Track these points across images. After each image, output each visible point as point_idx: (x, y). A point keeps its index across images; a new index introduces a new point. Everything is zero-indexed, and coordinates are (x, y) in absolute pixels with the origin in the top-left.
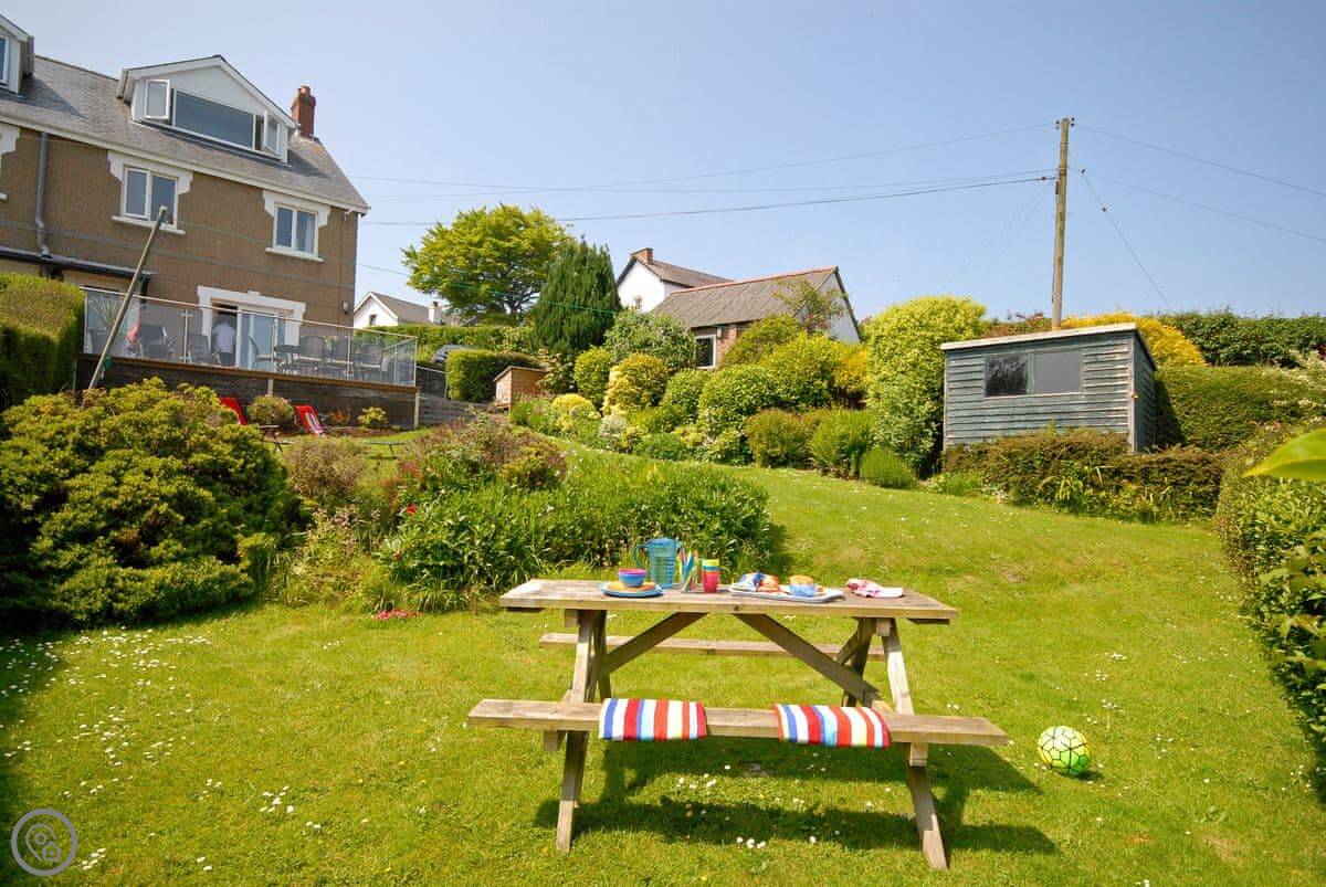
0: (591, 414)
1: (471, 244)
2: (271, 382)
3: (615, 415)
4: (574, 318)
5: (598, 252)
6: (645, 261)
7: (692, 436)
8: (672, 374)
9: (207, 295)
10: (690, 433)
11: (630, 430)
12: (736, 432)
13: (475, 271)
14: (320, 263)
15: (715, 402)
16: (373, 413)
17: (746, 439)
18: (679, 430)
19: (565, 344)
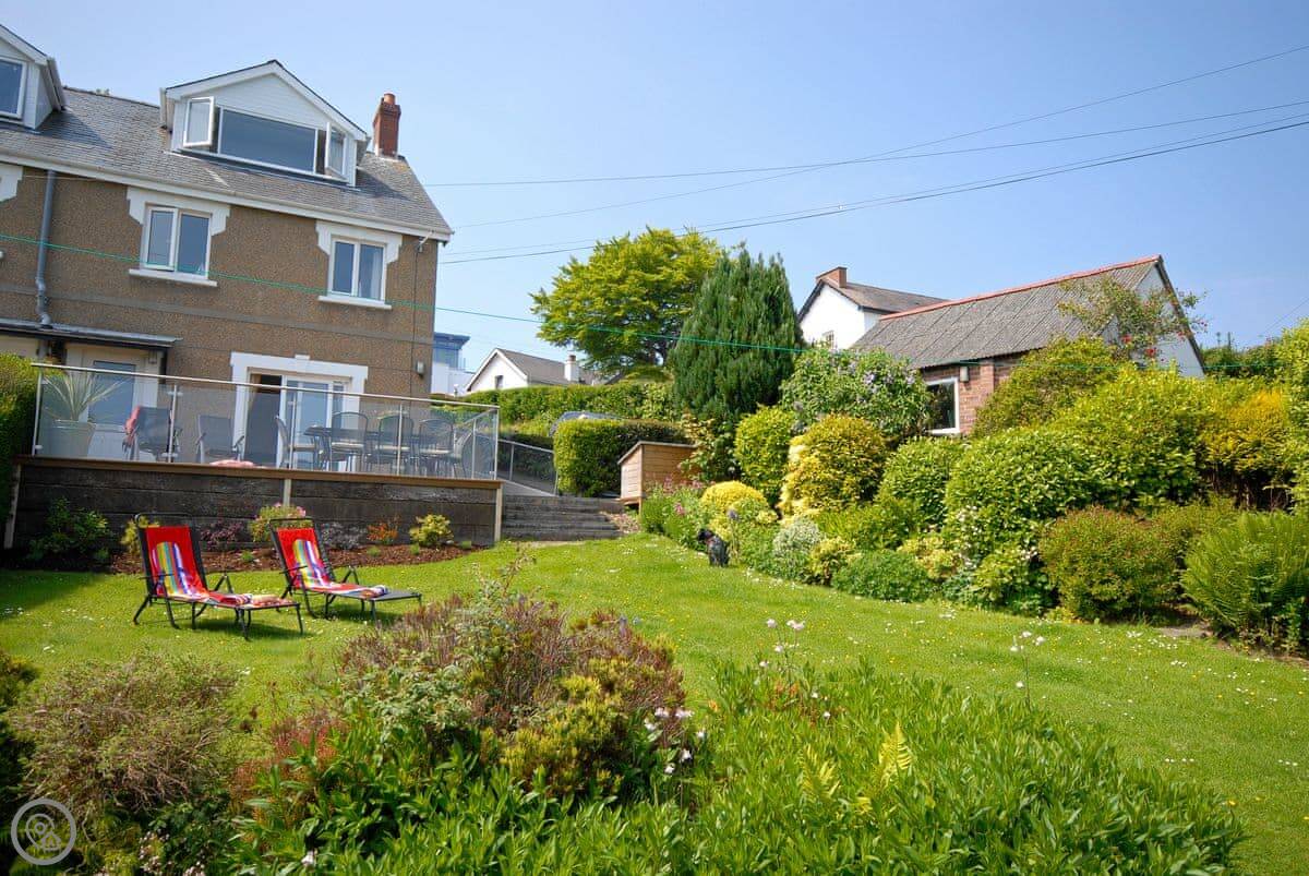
0: (762, 516)
1: (611, 280)
2: (288, 485)
3: (799, 519)
4: (732, 364)
5: (767, 265)
6: (837, 284)
7: (937, 556)
8: (893, 446)
9: (242, 364)
10: (930, 551)
11: (827, 545)
12: (1017, 551)
13: (616, 314)
14: (387, 311)
15: (978, 497)
16: (431, 524)
17: (1042, 564)
18: (910, 545)
19: (719, 404)
